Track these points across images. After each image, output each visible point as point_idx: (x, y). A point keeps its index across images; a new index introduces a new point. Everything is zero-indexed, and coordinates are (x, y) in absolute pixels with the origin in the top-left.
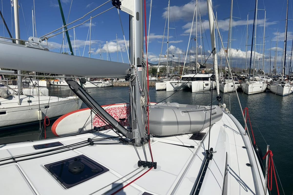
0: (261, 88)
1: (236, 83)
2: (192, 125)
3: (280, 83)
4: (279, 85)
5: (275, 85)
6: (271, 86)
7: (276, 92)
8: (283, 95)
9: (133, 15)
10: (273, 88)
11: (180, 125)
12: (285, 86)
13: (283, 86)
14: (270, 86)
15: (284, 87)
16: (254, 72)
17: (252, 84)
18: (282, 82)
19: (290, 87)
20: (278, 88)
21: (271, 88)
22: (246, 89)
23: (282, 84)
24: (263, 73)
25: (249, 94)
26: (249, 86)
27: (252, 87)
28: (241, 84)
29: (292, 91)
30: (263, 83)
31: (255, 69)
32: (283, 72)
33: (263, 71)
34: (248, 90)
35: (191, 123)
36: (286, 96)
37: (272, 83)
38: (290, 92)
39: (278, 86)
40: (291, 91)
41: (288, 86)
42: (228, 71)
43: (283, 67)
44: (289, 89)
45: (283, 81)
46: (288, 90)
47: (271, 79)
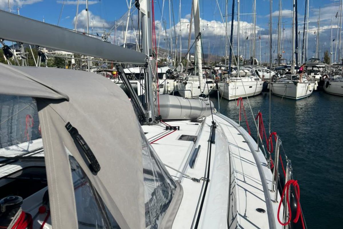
0: (251, 88)
1: (207, 82)
2: (192, 110)
3: (290, 78)
4: (288, 83)
5: (282, 82)
6: (274, 85)
7: (284, 94)
8: (297, 99)
9: (145, 14)
10: (277, 87)
11: (183, 109)
12: (298, 82)
13: (296, 84)
14: (272, 84)
15: (298, 85)
16: (238, 61)
17: (234, 81)
18: (293, 77)
19: (308, 84)
20: (286, 87)
21: (274, 87)
22: (226, 91)
23: (294, 80)
24: (256, 63)
25: (230, 99)
26: (229, 85)
27: (234, 87)
28: (219, 84)
29: (312, 92)
30: (255, 80)
31: (241, 56)
32: (295, 60)
33: (255, 60)
34: (228, 94)
35: (191, 108)
36: (302, 99)
37: (274, 81)
38: (309, 93)
39: (286, 84)
40: (310, 91)
41: (304, 82)
42: (194, 61)
43: (294, 52)
44: (307, 88)
45: (295, 75)
46: (305, 89)
47: (273, 73)
